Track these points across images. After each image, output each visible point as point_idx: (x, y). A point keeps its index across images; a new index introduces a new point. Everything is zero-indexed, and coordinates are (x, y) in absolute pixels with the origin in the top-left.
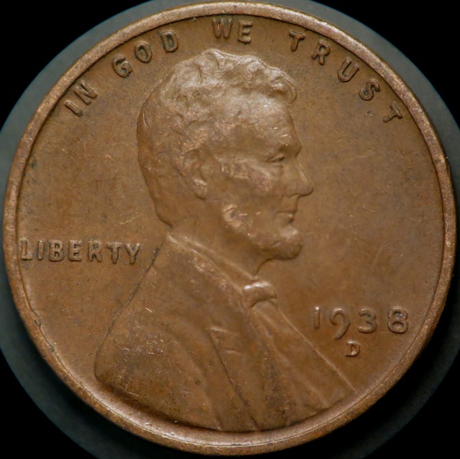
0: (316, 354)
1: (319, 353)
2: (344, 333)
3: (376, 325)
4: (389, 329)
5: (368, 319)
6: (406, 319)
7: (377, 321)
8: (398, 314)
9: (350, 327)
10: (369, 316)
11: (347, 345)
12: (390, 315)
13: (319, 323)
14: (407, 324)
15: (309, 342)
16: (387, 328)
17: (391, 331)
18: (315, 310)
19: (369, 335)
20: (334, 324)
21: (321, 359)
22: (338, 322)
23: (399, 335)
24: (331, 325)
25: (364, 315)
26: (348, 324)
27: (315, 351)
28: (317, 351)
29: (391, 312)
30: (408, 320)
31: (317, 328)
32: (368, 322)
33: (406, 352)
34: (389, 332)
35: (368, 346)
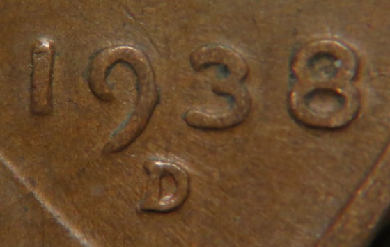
0: (36, 205)
1: (48, 206)
2: (140, 132)
3: (250, 101)
4: (293, 114)
5: (223, 81)
6: (355, 78)
7: (254, 90)
8: (326, 62)
9: (157, 112)
10: (226, 69)
11: (147, 171)
12: (300, 66)
13: (50, 98)
14: (358, 96)
15: (8, 163)
16: (285, 113)
17: (299, 121)
18: (35, 50)
19: (225, 135)
20: (104, 99)
21: (54, 223)
22: (115, 92)
23: (327, 136)
24: (90, 101)
25: (207, 65)
26: (151, 97)
27: (31, 196)
28: (39, 196)
29: (303, 55)
30: (362, 85)
31: (39, 114)
32: (219, 92)
33: (351, 197)
34: (290, 126)
35: (216, 175)
